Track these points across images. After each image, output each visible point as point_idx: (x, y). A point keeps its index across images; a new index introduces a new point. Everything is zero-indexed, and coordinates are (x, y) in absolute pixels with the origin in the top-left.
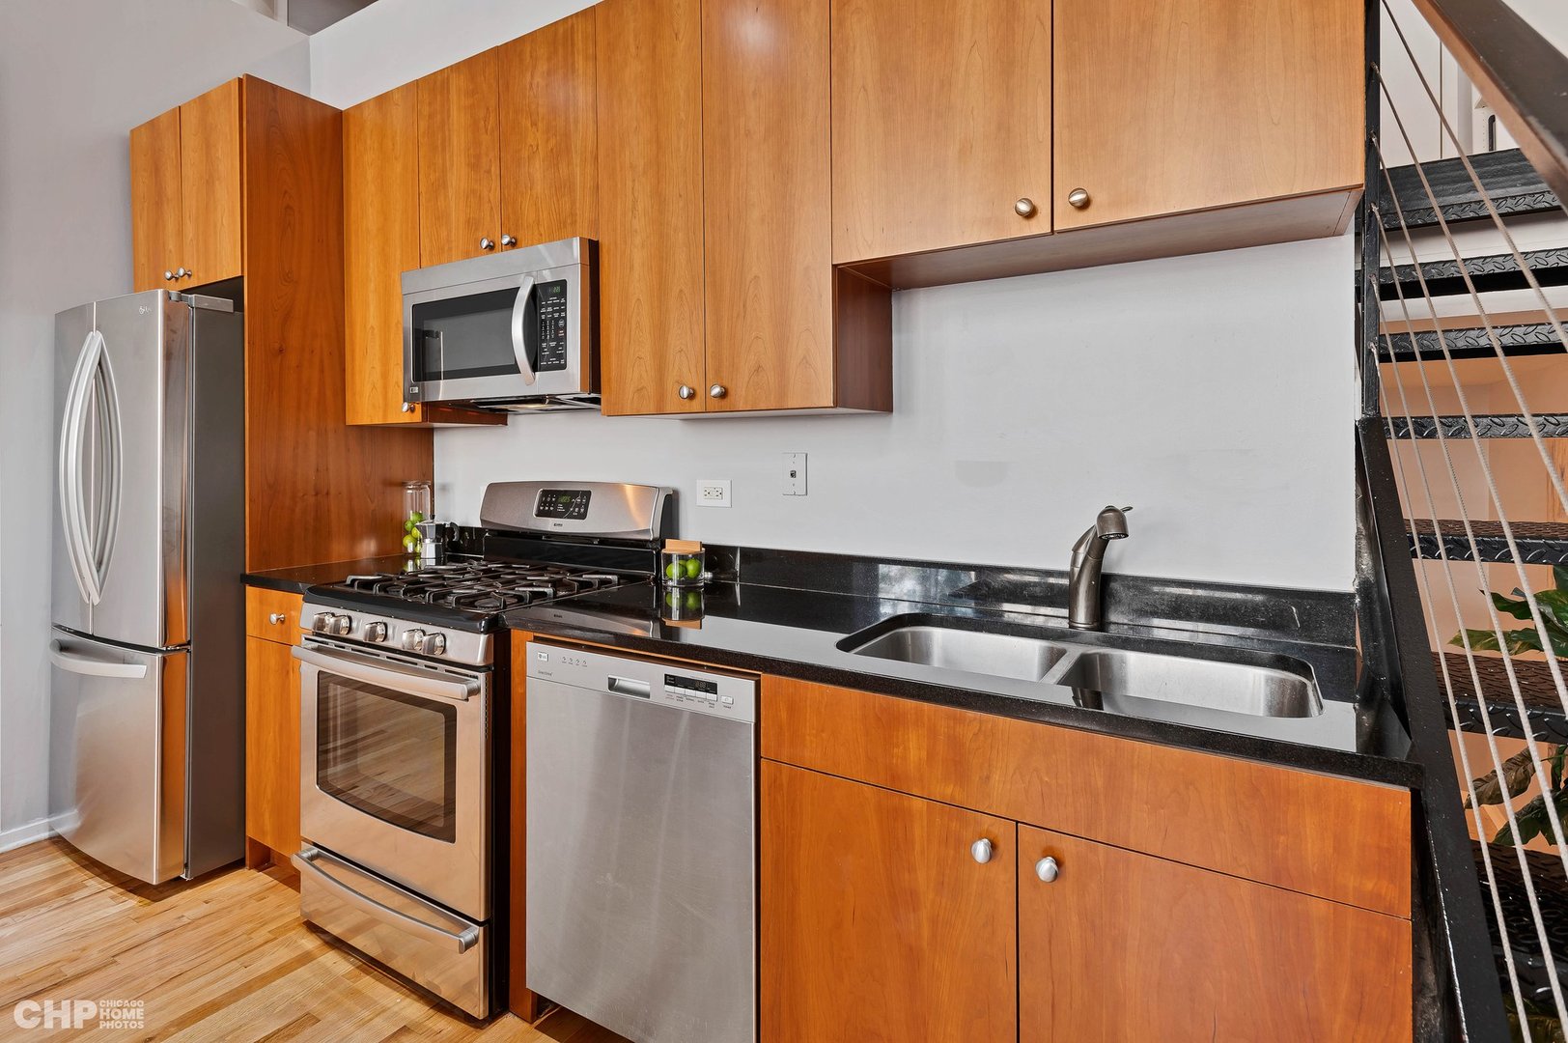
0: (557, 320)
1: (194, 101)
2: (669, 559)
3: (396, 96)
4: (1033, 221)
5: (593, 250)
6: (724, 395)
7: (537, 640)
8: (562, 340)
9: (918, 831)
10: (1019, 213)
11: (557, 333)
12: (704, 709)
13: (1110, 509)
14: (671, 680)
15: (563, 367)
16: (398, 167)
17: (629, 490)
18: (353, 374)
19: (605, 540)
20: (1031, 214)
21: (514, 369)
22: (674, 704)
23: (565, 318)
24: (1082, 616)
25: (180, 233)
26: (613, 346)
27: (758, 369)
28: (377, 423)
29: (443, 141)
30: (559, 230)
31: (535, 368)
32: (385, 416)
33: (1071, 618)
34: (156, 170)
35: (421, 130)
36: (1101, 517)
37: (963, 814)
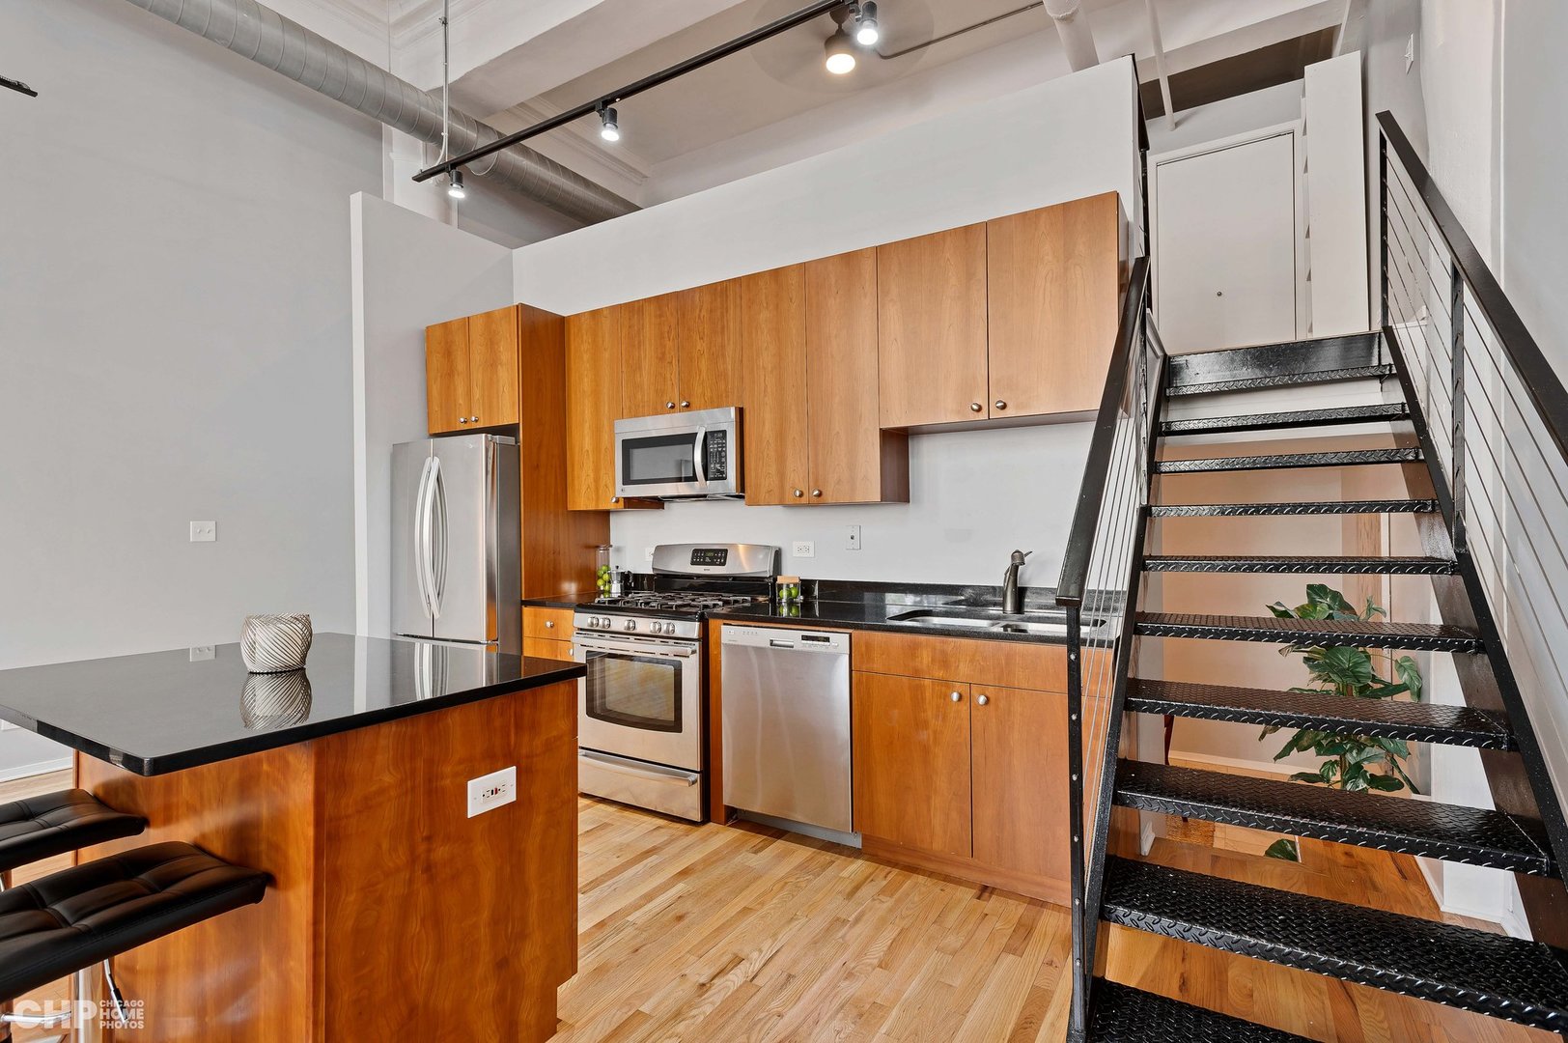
0: (720, 452)
1: (481, 315)
2: (780, 587)
3: (605, 312)
4: (980, 413)
5: (741, 412)
6: (820, 495)
7: (725, 624)
8: (723, 464)
9: (928, 694)
10: (973, 409)
11: (720, 460)
12: (823, 650)
13: (1017, 552)
14: (805, 638)
15: (725, 478)
16: (607, 355)
17: (741, 548)
18: (573, 480)
19: (735, 578)
20: (980, 409)
21: (694, 478)
22: (807, 649)
23: (725, 452)
24: (1009, 607)
25: (469, 393)
26: (753, 467)
27: (839, 482)
28: (591, 509)
29: (639, 342)
30: (716, 402)
31: (706, 479)
32: (597, 504)
33: (1004, 610)
34: (448, 354)
35: (623, 335)
36: (1013, 557)
37: (947, 684)
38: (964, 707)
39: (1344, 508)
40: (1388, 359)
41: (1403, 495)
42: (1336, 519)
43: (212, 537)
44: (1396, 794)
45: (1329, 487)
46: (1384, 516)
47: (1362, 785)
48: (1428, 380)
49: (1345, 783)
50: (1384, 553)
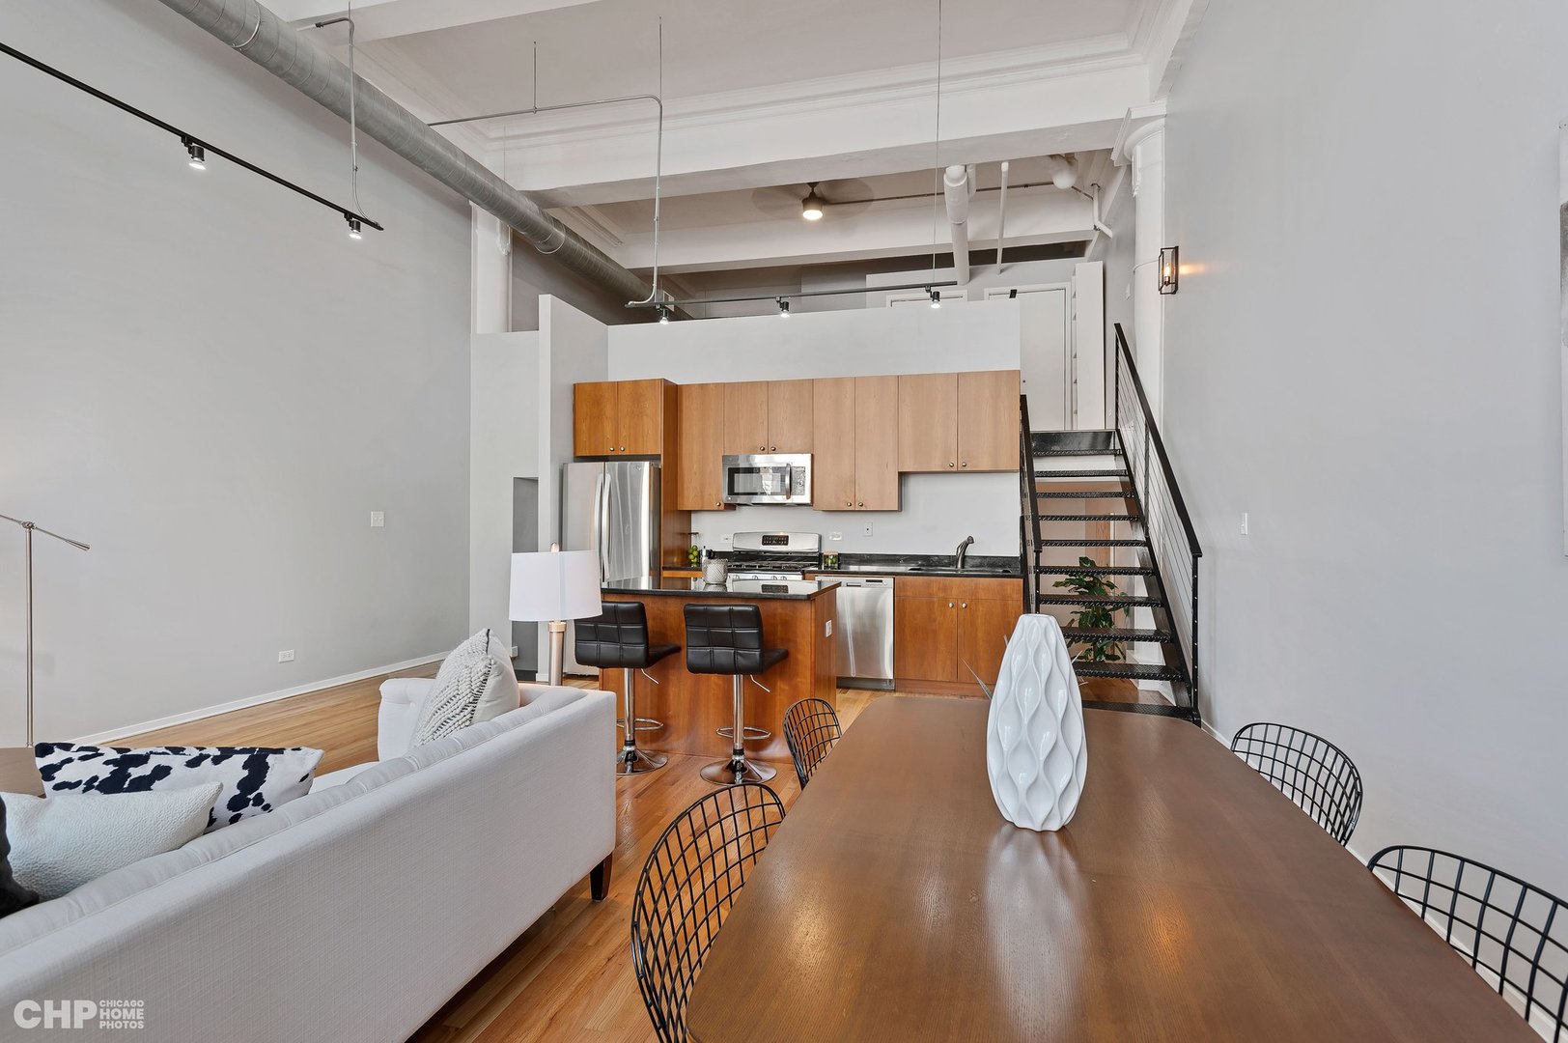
2: (826, 557)
3: (712, 386)
4: (953, 468)
5: (812, 457)
6: (862, 505)
8: (803, 486)
9: (937, 605)
10: (950, 466)
12: (876, 586)
14: (867, 581)
15: (804, 494)
16: (712, 413)
18: (682, 490)
20: (953, 465)
23: (804, 479)
24: (959, 566)
25: (617, 432)
26: (819, 488)
28: (697, 509)
29: (738, 408)
32: (702, 507)
34: (597, 403)
35: (726, 402)
37: (946, 600)
38: (954, 611)
39: (1085, 518)
40: (1118, 447)
41: (1124, 512)
42: (1083, 523)
43: (382, 524)
44: (1117, 662)
45: (1079, 507)
46: (1112, 522)
47: (1104, 658)
48: (1135, 458)
49: (1095, 658)
50: (1112, 538)
